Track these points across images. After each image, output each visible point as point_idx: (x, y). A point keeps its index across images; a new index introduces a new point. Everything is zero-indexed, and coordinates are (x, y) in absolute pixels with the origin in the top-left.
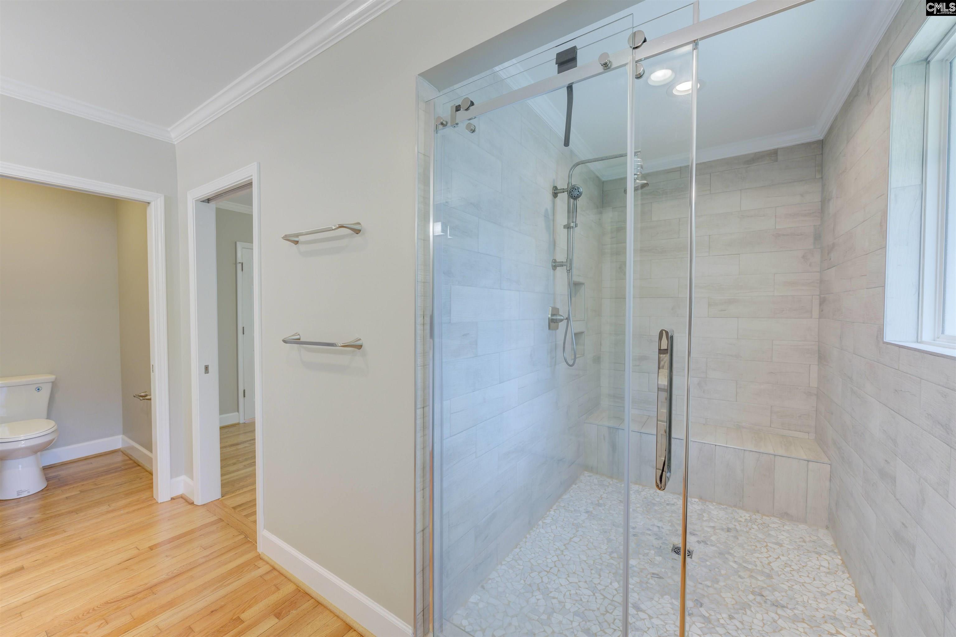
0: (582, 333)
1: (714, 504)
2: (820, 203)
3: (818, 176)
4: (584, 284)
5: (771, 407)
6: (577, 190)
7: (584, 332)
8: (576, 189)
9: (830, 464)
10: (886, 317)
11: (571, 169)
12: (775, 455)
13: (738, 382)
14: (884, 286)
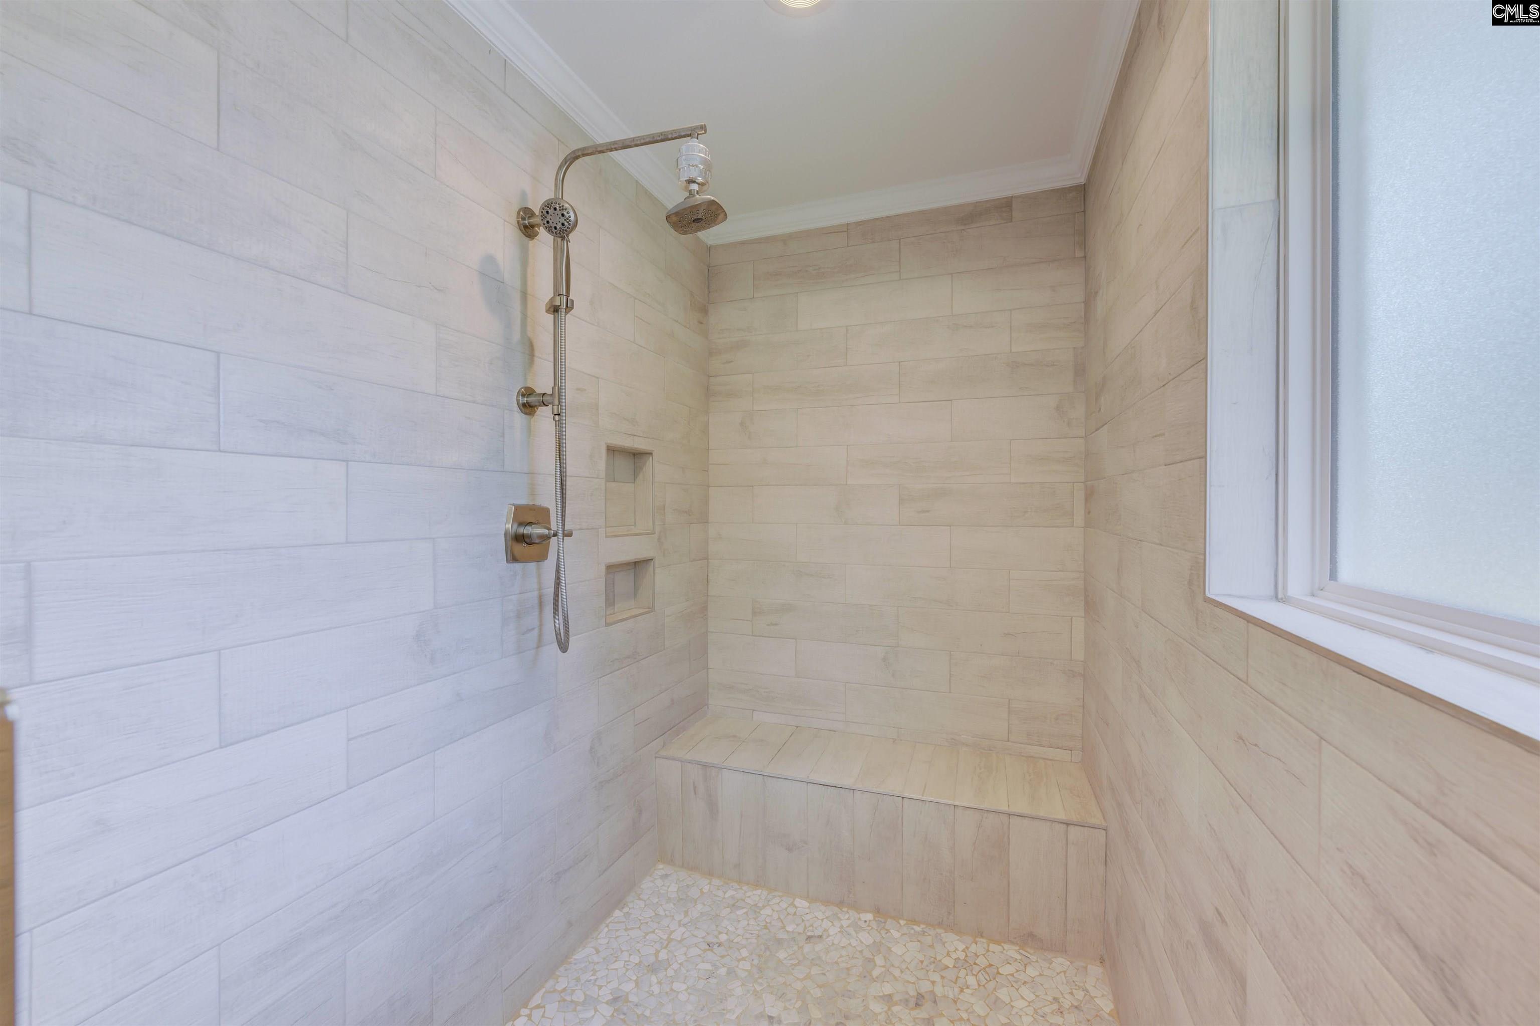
0: (648, 561)
1: (902, 922)
2: (1083, 305)
3: (1079, 254)
4: (651, 454)
5: (1009, 700)
6: (558, 212)
7: (652, 559)
8: (555, 209)
9: (1104, 830)
10: (1210, 534)
11: (560, 168)
12: (1010, 815)
13: (952, 653)
14: (1205, 457)
